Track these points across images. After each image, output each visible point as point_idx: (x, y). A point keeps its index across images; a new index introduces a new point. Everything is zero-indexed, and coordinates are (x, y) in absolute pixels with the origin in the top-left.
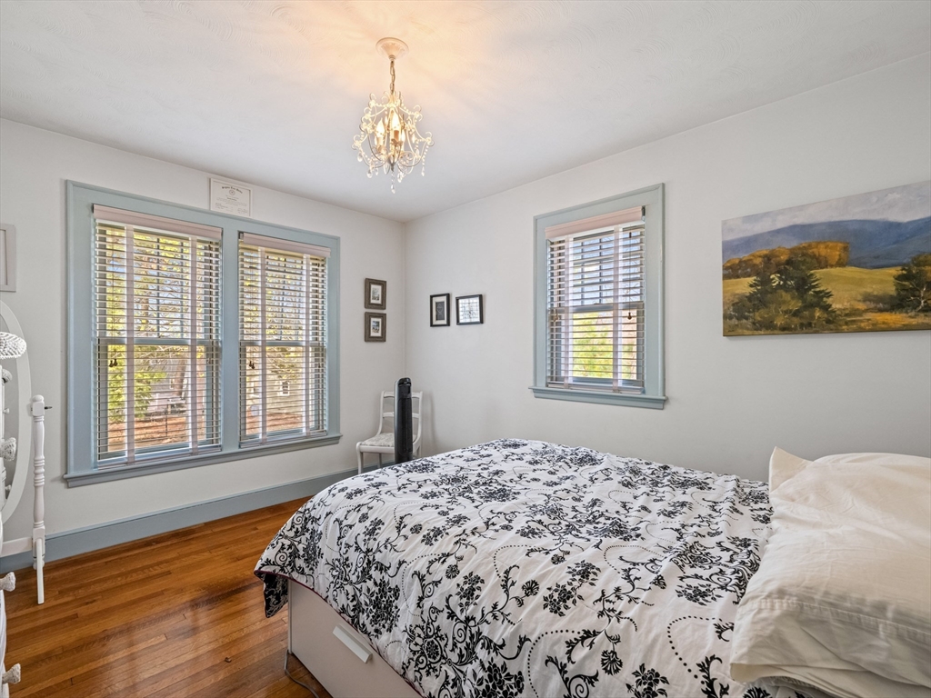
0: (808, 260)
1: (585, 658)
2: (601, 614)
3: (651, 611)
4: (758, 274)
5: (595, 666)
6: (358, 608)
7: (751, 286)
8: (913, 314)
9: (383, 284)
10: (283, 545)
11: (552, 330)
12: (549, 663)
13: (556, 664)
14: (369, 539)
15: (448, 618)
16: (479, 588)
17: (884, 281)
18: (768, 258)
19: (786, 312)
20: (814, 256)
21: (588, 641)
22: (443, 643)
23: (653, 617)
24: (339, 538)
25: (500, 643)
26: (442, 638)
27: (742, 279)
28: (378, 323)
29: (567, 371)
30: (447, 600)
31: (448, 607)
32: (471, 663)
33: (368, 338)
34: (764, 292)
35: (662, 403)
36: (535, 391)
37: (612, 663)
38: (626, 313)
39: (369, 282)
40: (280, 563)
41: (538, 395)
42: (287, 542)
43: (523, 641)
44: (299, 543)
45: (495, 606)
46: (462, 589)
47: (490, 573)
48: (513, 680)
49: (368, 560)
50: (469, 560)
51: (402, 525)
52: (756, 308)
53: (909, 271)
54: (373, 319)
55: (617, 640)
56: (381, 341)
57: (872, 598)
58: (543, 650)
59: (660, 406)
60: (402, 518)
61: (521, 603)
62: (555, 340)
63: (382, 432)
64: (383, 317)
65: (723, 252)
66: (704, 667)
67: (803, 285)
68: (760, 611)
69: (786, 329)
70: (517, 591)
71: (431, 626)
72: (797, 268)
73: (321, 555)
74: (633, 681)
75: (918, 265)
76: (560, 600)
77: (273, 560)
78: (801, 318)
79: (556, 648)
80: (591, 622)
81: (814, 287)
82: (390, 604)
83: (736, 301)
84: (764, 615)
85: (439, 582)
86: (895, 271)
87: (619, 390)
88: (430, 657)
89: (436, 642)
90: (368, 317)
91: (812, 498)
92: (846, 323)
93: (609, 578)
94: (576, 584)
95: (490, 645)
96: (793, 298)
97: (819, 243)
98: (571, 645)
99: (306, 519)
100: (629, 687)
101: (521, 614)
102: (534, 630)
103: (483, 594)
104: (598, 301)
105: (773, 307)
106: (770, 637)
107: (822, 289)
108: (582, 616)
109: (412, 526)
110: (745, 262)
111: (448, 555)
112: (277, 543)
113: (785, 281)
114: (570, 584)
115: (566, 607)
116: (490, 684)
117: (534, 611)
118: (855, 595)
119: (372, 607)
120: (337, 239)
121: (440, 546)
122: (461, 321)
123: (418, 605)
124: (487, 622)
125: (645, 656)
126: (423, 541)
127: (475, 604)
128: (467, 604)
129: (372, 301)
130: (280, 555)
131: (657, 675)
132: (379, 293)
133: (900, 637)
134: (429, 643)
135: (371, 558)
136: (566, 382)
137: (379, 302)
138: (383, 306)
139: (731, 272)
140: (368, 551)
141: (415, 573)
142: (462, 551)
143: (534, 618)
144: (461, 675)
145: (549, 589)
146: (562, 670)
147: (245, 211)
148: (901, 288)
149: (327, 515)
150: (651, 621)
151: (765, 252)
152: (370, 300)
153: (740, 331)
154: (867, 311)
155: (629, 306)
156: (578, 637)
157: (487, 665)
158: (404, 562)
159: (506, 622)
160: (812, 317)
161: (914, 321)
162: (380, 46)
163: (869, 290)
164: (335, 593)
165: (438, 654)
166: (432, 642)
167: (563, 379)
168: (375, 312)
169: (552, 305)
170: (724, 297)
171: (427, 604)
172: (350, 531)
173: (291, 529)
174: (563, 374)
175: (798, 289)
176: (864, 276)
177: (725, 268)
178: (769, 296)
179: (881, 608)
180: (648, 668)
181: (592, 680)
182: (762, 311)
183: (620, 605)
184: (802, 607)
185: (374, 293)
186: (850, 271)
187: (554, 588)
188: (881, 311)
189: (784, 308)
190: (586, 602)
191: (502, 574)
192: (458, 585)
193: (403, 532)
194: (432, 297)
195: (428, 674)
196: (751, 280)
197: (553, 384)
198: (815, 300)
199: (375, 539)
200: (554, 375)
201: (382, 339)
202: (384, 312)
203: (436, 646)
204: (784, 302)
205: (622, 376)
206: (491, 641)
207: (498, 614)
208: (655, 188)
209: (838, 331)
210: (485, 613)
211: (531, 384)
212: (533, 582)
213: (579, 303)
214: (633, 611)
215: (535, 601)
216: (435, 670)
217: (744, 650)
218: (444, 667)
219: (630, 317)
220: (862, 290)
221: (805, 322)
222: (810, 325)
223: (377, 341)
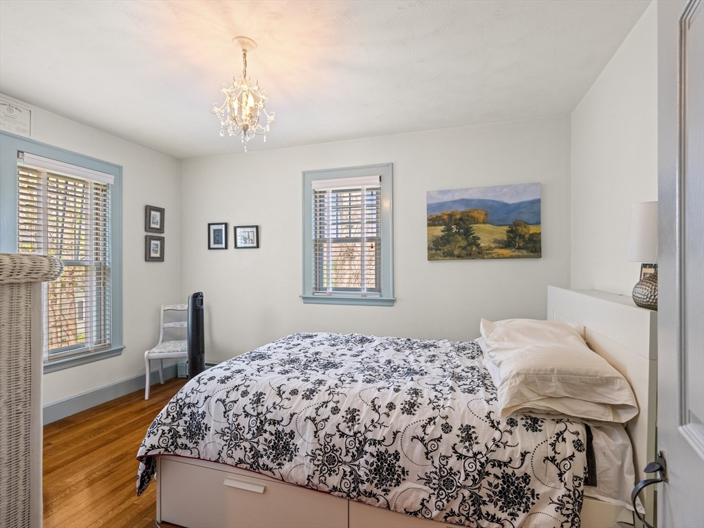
0: (470, 219)
1: (433, 430)
2: (434, 409)
3: (456, 401)
4: (445, 225)
5: (439, 432)
6: (257, 455)
7: (442, 231)
8: (513, 250)
9: (162, 211)
10: (163, 431)
11: (316, 254)
12: (414, 440)
13: (418, 438)
14: (257, 406)
15: (340, 437)
16: (358, 415)
17: (501, 233)
18: (450, 216)
19: (459, 247)
20: (472, 217)
21: (432, 422)
22: (338, 454)
23: (458, 404)
24: (225, 413)
25: (382, 438)
26: (337, 451)
27: (438, 227)
28: (157, 245)
29: (328, 283)
30: (337, 427)
31: (339, 431)
32: (362, 457)
33: (148, 258)
34: (449, 235)
35: (392, 302)
36: (304, 298)
37: (447, 428)
38: (369, 244)
39: (149, 209)
40: (163, 445)
41: (306, 301)
42: (166, 428)
43: (395, 434)
44: (178, 426)
45: (373, 421)
46: (347, 418)
47: (362, 405)
48: (392, 457)
49: (260, 420)
50: (344, 401)
51: (281, 392)
52: (445, 244)
53: (512, 228)
54: (153, 242)
55: (447, 417)
56: (160, 261)
57: (549, 368)
58: (409, 434)
59: (391, 304)
60: (279, 388)
61: (388, 416)
62: (318, 261)
63: (162, 342)
64: (162, 240)
65: (428, 210)
66: (488, 417)
67: (467, 233)
68: (511, 384)
69: (459, 257)
70: (383, 410)
71: (328, 446)
72: (464, 223)
73: (207, 428)
74: (459, 433)
75: (515, 226)
76: (410, 408)
77: (157, 444)
78: (467, 250)
79: (416, 431)
80: (431, 413)
81: (472, 234)
82: (287, 444)
83: (435, 239)
84: (512, 385)
85: (328, 418)
86: (506, 228)
87: (365, 295)
88: (329, 465)
89: (333, 455)
90: (148, 240)
91: (506, 339)
92: (487, 254)
93: (428, 394)
94: (415, 398)
95: (374, 442)
96: (463, 239)
97: (474, 210)
98: (424, 427)
99: (181, 406)
100: (458, 436)
101: (390, 421)
102: (401, 426)
103: (362, 417)
104: (348, 235)
105: (453, 243)
106: (517, 393)
107: (476, 235)
108: (424, 413)
109: (289, 391)
110: (439, 217)
111: (327, 402)
112: (157, 431)
113: (459, 230)
114: (412, 399)
115: (415, 410)
116: (379, 463)
117: (397, 417)
118: (544, 368)
119: (271, 450)
120: (120, 168)
121: (319, 399)
122: (238, 246)
123: (315, 436)
124: (370, 431)
125: (462, 420)
126: (303, 398)
127: (359, 423)
128: (353, 425)
129: (152, 226)
130: (162, 439)
131: (470, 426)
132: (158, 218)
133: (559, 380)
134: (327, 457)
135: (263, 419)
136: (328, 291)
137: (158, 226)
138: (161, 230)
139: (432, 222)
140: (259, 414)
141: (307, 418)
142: (336, 398)
143: (397, 420)
144: (356, 468)
145: (402, 404)
146: (422, 440)
147: (24, 131)
148: (509, 237)
149: (206, 398)
150: (458, 405)
151: (449, 212)
152: (150, 225)
153: (436, 257)
154: (495, 248)
155: (370, 239)
156: (427, 422)
157: (375, 454)
158: (294, 414)
159: (382, 427)
160: (472, 250)
161: (514, 254)
162: (236, 41)
163: (496, 237)
164: (230, 452)
165: (335, 461)
166: (331, 455)
167: (326, 289)
168: (154, 235)
169: (316, 236)
170: (428, 237)
171: (322, 434)
172: (236, 405)
173: (167, 417)
174: (325, 285)
175: (465, 235)
176: (494, 230)
177: (429, 220)
178: (451, 237)
179: (552, 371)
180: (464, 425)
181: (439, 439)
182: (448, 246)
183: (441, 403)
184: (526, 378)
185: (153, 218)
186: (488, 227)
187: (404, 403)
188: (501, 248)
189: (458, 245)
190: (424, 405)
191: (370, 404)
192: (343, 417)
193: (284, 396)
194: (209, 225)
195: (330, 475)
196: (442, 228)
197: (316, 292)
198: (473, 241)
199: (262, 405)
200: (318, 286)
201: (161, 259)
202: (162, 235)
203: (334, 457)
204: (459, 241)
205: (366, 286)
206: (375, 440)
207: (376, 424)
208: (388, 165)
209: (483, 258)
210: (367, 426)
211: (301, 294)
212: (391, 403)
213: (335, 236)
214: (449, 403)
215: (395, 413)
216: (334, 471)
217: (508, 401)
218: (341, 468)
219: (372, 247)
220: (494, 237)
221: (468, 253)
222: (470, 254)
223: (156, 261)
